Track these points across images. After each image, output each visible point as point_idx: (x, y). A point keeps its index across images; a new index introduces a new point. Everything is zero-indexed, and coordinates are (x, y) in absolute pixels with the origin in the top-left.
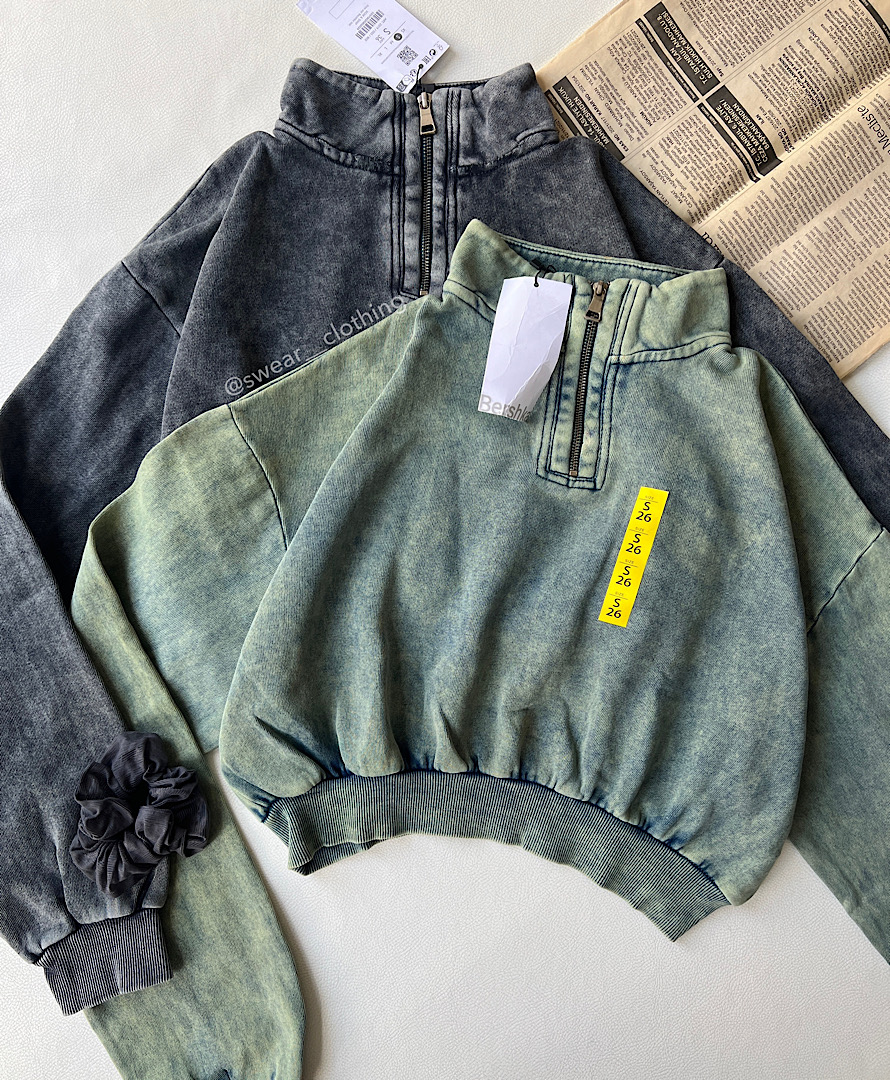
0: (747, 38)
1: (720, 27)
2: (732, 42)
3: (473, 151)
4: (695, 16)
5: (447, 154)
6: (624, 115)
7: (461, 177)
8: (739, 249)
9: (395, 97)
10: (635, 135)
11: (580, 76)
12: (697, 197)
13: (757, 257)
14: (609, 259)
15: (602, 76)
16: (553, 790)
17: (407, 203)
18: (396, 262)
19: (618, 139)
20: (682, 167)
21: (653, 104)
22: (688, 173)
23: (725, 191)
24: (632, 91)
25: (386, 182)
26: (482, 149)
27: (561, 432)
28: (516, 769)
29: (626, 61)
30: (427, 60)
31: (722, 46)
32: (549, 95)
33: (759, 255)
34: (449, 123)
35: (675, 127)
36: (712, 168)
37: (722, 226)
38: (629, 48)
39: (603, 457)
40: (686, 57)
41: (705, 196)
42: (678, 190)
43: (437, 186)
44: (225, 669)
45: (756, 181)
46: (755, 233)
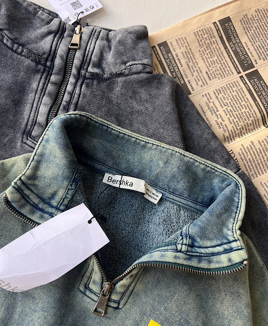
1: (260, 39)
3: (99, 64)
4: (247, 29)
5: (83, 62)
6: (196, 71)
7: (87, 78)
8: (250, 165)
9: (60, 23)
10: (200, 83)
11: (175, 43)
12: (230, 127)
13: (260, 172)
14: (163, 145)
15: (187, 46)
17: (49, 85)
18: (31, 119)
19: (190, 83)
20: (225, 108)
21: (214, 69)
22: (227, 112)
23: (247, 128)
24: (203, 59)
25: (40, 70)
26: (104, 66)
29: (203, 42)
30: (87, 10)
31: (259, 49)
32: (154, 49)
33: (262, 171)
34: (89, 45)
35: (224, 85)
36: (242, 113)
37: (242, 148)
38: (206, 36)
40: (238, 49)
41: (235, 128)
42: (220, 120)
43: (72, 80)
45: (267, 127)
46: (262, 158)
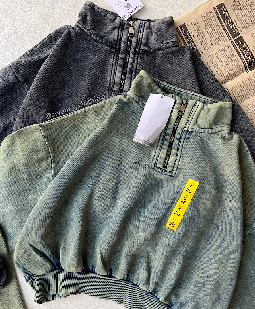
0: (252, 20)
1: (243, 15)
2: (247, 21)
3: (146, 45)
4: (235, 9)
5: (137, 44)
6: (203, 41)
7: (140, 54)
8: (238, 96)
9: (121, 21)
10: (206, 49)
11: (190, 24)
12: (225, 75)
13: (244, 99)
14: (190, 92)
15: (198, 25)
16: (138, 286)
17: (119, 60)
18: (112, 80)
19: (200, 49)
20: (222, 63)
21: (214, 39)
22: (223, 65)
23: (236, 74)
24: (208, 33)
25: (113, 51)
26: (150, 45)
27: (162, 153)
28: (126, 277)
29: (207, 22)
30: (135, 9)
31: (243, 22)
32: (178, 29)
33: (245, 99)
34: (139, 33)
35: (221, 48)
36: (232, 65)
37: (233, 87)
38: (209, 17)
39: (177, 164)
40: (229, 24)
41: (228, 75)
42: (219, 71)
43: (131, 55)
44: (21, 223)
45: (248, 72)
46: (244, 91)
